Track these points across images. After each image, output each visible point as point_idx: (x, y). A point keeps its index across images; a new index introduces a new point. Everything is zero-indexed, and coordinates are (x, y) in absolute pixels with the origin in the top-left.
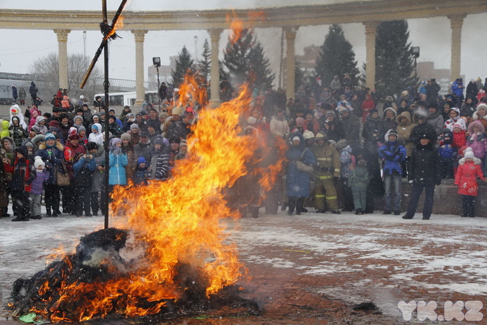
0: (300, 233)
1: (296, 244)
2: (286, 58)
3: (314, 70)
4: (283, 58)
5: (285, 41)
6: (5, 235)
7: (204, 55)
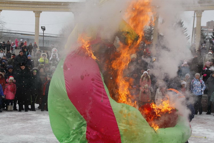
0: (200, 126)
1: (198, 133)
2: (195, 28)
3: (212, 34)
4: (194, 27)
5: (196, 18)
6: (43, 118)
7: (150, 26)
